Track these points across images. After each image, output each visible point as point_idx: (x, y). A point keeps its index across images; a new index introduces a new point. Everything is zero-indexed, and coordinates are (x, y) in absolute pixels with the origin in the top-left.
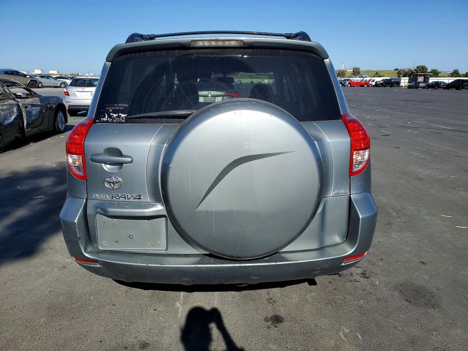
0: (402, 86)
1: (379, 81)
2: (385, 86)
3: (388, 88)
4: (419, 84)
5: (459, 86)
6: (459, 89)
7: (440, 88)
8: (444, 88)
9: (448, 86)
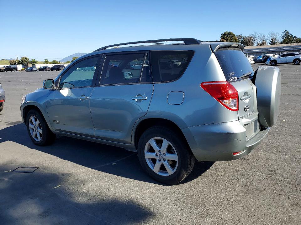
0: (19, 70)
1: (2, 68)
2: (7, 71)
3: (9, 72)
4: (33, 69)
5: (58, 69)
6: (58, 70)
7: (47, 70)
8: (49, 70)
9: (52, 69)
